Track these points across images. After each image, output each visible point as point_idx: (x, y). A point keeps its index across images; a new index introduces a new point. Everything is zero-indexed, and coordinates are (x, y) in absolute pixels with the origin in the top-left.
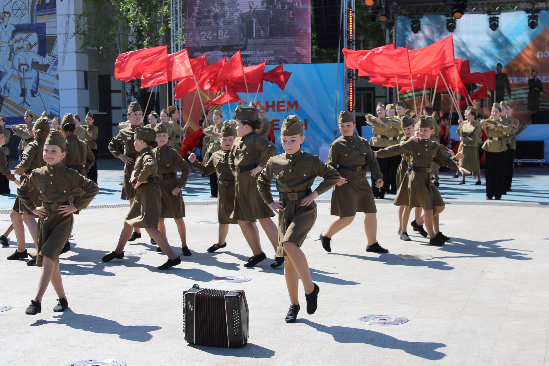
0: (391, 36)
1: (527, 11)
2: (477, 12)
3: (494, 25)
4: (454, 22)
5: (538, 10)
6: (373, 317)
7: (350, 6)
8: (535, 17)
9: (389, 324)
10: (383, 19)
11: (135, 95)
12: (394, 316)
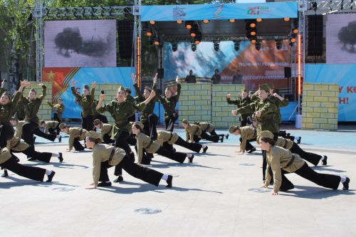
0: (161, 53)
1: (234, 41)
2: (208, 40)
3: (217, 48)
4: (195, 45)
5: (240, 41)
6: (142, 210)
7: (138, 36)
8: (238, 45)
9: (151, 213)
10: (157, 43)
11: (15, 83)
12: (154, 208)
